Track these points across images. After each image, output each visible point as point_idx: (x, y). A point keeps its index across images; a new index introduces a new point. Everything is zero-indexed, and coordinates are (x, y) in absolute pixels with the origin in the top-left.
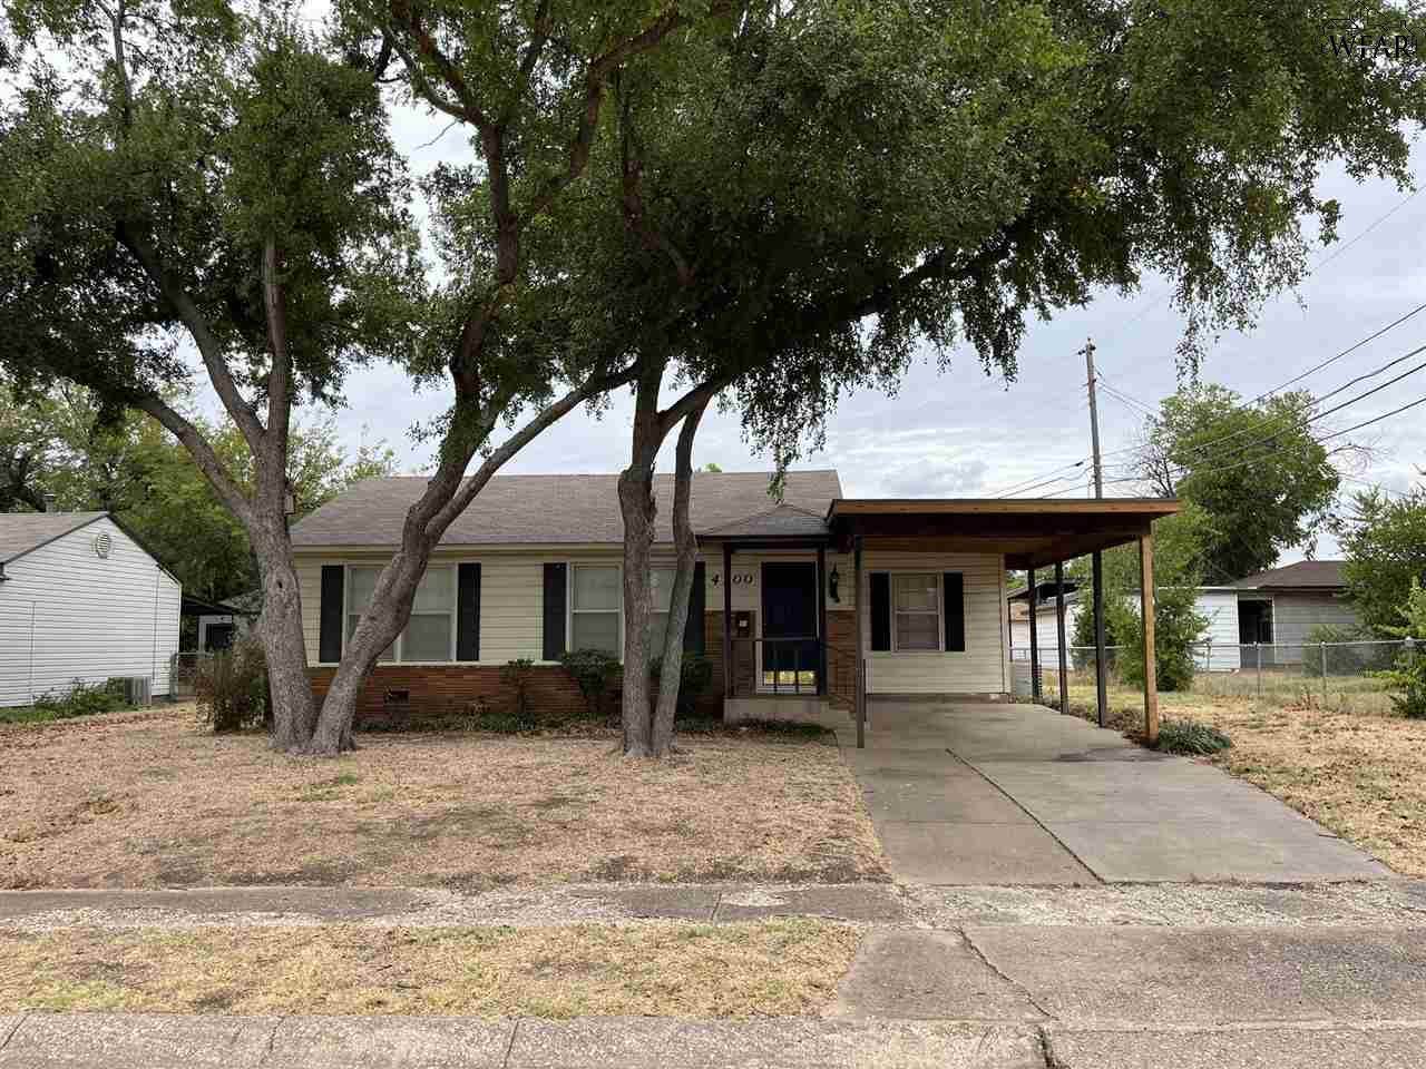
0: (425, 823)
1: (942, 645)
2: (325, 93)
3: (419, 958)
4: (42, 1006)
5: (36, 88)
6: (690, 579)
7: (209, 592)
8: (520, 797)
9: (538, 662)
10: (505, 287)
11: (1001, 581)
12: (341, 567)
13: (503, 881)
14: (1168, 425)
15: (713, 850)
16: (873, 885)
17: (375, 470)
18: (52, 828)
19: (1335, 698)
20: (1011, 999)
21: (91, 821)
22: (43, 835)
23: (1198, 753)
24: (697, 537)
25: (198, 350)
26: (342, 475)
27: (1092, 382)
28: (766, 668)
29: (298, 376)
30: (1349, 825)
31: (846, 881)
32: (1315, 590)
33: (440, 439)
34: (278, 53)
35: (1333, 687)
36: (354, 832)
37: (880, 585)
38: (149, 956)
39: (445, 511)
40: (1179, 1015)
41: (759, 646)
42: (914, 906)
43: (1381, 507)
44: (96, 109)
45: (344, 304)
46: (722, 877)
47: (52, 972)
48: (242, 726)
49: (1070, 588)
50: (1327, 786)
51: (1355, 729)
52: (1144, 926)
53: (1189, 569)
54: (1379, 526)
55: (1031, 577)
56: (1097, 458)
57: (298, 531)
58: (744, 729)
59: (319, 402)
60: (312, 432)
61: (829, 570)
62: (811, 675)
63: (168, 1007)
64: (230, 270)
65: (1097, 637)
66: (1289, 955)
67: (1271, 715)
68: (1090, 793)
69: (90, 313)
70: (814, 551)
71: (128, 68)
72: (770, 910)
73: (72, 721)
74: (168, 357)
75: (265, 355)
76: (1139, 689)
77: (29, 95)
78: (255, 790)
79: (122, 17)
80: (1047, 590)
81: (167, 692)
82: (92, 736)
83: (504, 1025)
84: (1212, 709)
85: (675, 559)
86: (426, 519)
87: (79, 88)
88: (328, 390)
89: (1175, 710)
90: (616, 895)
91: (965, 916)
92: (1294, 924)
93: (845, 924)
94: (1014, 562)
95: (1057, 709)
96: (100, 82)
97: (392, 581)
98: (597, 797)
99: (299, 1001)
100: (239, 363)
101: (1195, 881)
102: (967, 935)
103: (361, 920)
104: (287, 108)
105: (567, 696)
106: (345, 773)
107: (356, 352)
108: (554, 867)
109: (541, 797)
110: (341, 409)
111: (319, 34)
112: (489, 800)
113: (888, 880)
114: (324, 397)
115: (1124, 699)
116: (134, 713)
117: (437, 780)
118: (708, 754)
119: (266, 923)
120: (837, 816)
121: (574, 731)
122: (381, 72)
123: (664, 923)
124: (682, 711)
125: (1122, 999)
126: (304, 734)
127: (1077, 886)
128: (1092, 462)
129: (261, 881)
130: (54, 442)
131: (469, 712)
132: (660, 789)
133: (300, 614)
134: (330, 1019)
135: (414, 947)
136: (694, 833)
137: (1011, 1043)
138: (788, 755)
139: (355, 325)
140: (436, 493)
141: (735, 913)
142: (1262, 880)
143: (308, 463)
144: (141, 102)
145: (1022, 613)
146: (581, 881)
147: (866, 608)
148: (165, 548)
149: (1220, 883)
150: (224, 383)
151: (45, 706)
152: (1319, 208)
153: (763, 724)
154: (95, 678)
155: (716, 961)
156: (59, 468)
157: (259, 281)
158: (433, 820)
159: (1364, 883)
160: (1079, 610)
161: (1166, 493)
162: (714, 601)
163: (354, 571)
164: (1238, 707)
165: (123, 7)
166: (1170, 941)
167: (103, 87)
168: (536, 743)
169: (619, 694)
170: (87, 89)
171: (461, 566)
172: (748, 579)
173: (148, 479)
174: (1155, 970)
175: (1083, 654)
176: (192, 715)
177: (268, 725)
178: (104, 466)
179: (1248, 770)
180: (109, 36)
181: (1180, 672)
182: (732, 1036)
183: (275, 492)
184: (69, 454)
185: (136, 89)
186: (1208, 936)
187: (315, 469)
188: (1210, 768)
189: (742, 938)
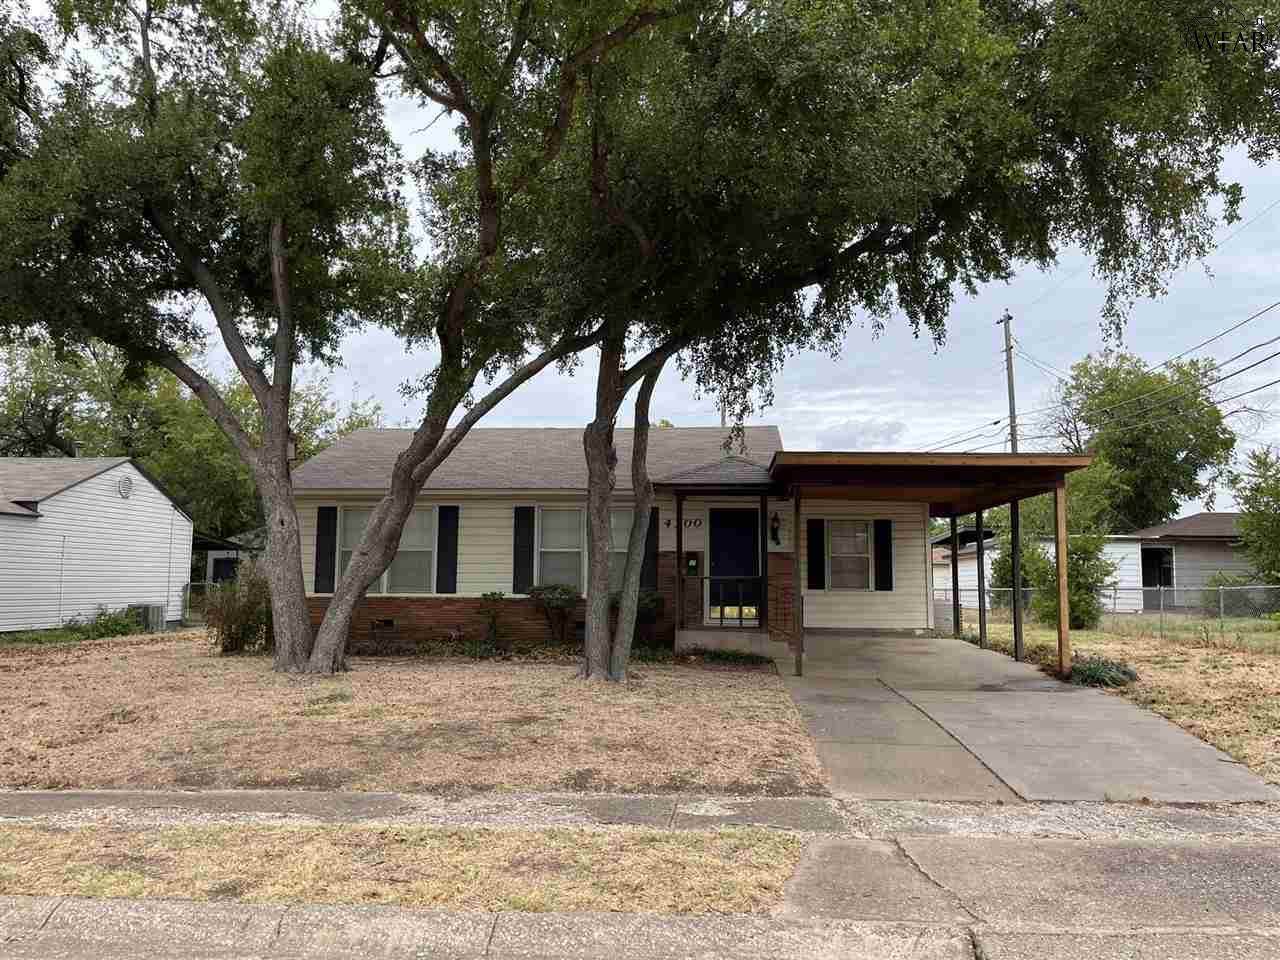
0: (409, 736)
1: (872, 584)
2: (329, 87)
3: (408, 855)
4: (75, 892)
5: (72, 81)
6: (646, 522)
7: (216, 530)
8: (494, 715)
9: (509, 594)
10: (488, 258)
11: (925, 527)
12: (335, 509)
13: (480, 789)
14: (1077, 387)
15: (670, 764)
16: (814, 798)
17: (364, 422)
18: (81, 736)
19: (1231, 638)
20: (944, 904)
21: (116, 730)
22: (73, 742)
23: (1107, 685)
24: (654, 485)
25: (212, 314)
26: (336, 427)
27: (1009, 349)
28: (714, 602)
29: (300, 338)
30: (1247, 751)
31: (790, 795)
32: (1212, 540)
33: (427, 394)
34: (287, 51)
35: (1230, 628)
36: (348, 744)
37: (816, 530)
38: (170, 849)
39: (430, 458)
40: (1095, 920)
41: (707, 583)
42: (853, 817)
43: (1272, 465)
44: (124, 101)
45: (342, 273)
46: (677, 789)
47: (85, 863)
48: (246, 648)
49: (990, 535)
50: (1227, 716)
51: (1251, 665)
52: (1064, 840)
53: (1097, 519)
54: (1271, 482)
55: (953, 525)
56: (1013, 416)
57: (297, 474)
58: (693, 658)
59: (318, 361)
60: (309, 388)
61: (770, 515)
62: (753, 610)
63: (187, 895)
64: (241, 243)
65: (1012, 579)
66: (1196, 868)
67: (1173, 653)
68: (1011, 720)
69: (118, 282)
70: (758, 498)
71: (154, 64)
72: (720, 819)
73: (97, 642)
74: (186, 321)
75: (270, 319)
76: (1051, 627)
77: (67, 87)
78: (259, 705)
79: (149, 18)
80: (966, 537)
81: (179, 618)
82: (115, 656)
83: (486, 917)
84: (1119, 647)
85: (633, 504)
86: (412, 466)
87: (109, 83)
88: (326, 350)
89: (1084, 647)
90: (583, 803)
91: (899, 827)
92: (1201, 840)
93: (791, 833)
94: (938, 510)
95: (976, 643)
96: (128, 78)
97: (381, 521)
98: (563, 716)
99: (301, 892)
100: (248, 326)
101: (1109, 801)
102: (902, 845)
103: (356, 821)
104: (295, 100)
105: (536, 626)
106: (338, 691)
107: (351, 317)
108: (528, 777)
109: (514, 715)
110: (336, 368)
111: (323, 35)
112: (466, 716)
113: (828, 795)
114: (322, 356)
115: (1038, 635)
116: (150, 636)
117: (419, 698)
118: (662, 679)
119: (272, 822)
120: (781, 737)
121: (540, 657)
122: (377, 69)
123: (626, 829)
124: (639, 640)
125: (1044, 905)
126: (301, 656)
127: (1000, 803)
128: (1008, 421)
129: (267, 785)
130: (84, 395)
131: (448, 639)
132: (621, 709)
133: (299, 550)
134: (331, 908)
135: (403, 846)
136: (652, 750)
137: (944, 942)
138: (733, 682)
139: (350, 293)
140: (421, 442)
141: (690, 821)
142: (1170, 801)
143: (305, 416)
144: (165, 94)
145: (944, 557)
146: (551, 791)
147: (804, 551)
148: (179, 490)
149: (1130, 802)
150: (235, 344)
151: (72, 629)
152: (1223, 190)
153: (710, 653)
154: (116, 605)
155: (674, 863)
156: (87, 418)
157: (267, 255)
158: (417, 734)
159: (1261, 803)
160: (996, 555)
161: (1076, 450)
162: (667, 543)
163: (346, 510)
164: (1141, 644)
165: (150, 9)
166: (1089, 854)
167: (131, 81)
168: (506, 667)
169: (581, 625)
170: (117, 82)
171: (441, 508)
172: (697, 523)
173: (165, 429)
174: (1073, 880)
175: (999, 595)
176: (202, 638)
177: (270, 647)
178: (126, 417)
179: (1154, 702)
180: (137, 37)
181: (1090, 613)
182: (690, 931)
183: (278, 441)
184: (95, 406)
185: (160, 83)
186: (1121, 849)
187: (311, 421)
188: (1119, 698)
189: (696, 844)
